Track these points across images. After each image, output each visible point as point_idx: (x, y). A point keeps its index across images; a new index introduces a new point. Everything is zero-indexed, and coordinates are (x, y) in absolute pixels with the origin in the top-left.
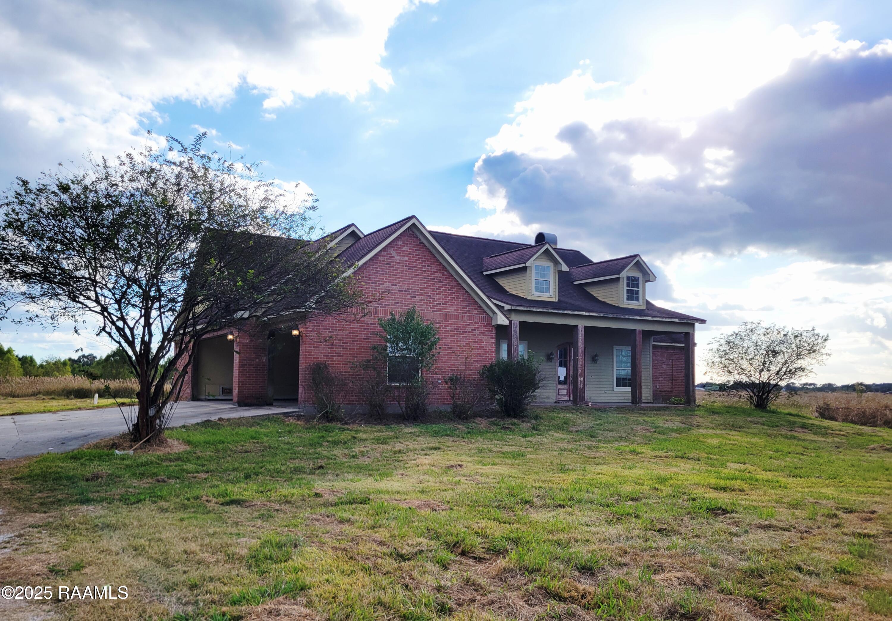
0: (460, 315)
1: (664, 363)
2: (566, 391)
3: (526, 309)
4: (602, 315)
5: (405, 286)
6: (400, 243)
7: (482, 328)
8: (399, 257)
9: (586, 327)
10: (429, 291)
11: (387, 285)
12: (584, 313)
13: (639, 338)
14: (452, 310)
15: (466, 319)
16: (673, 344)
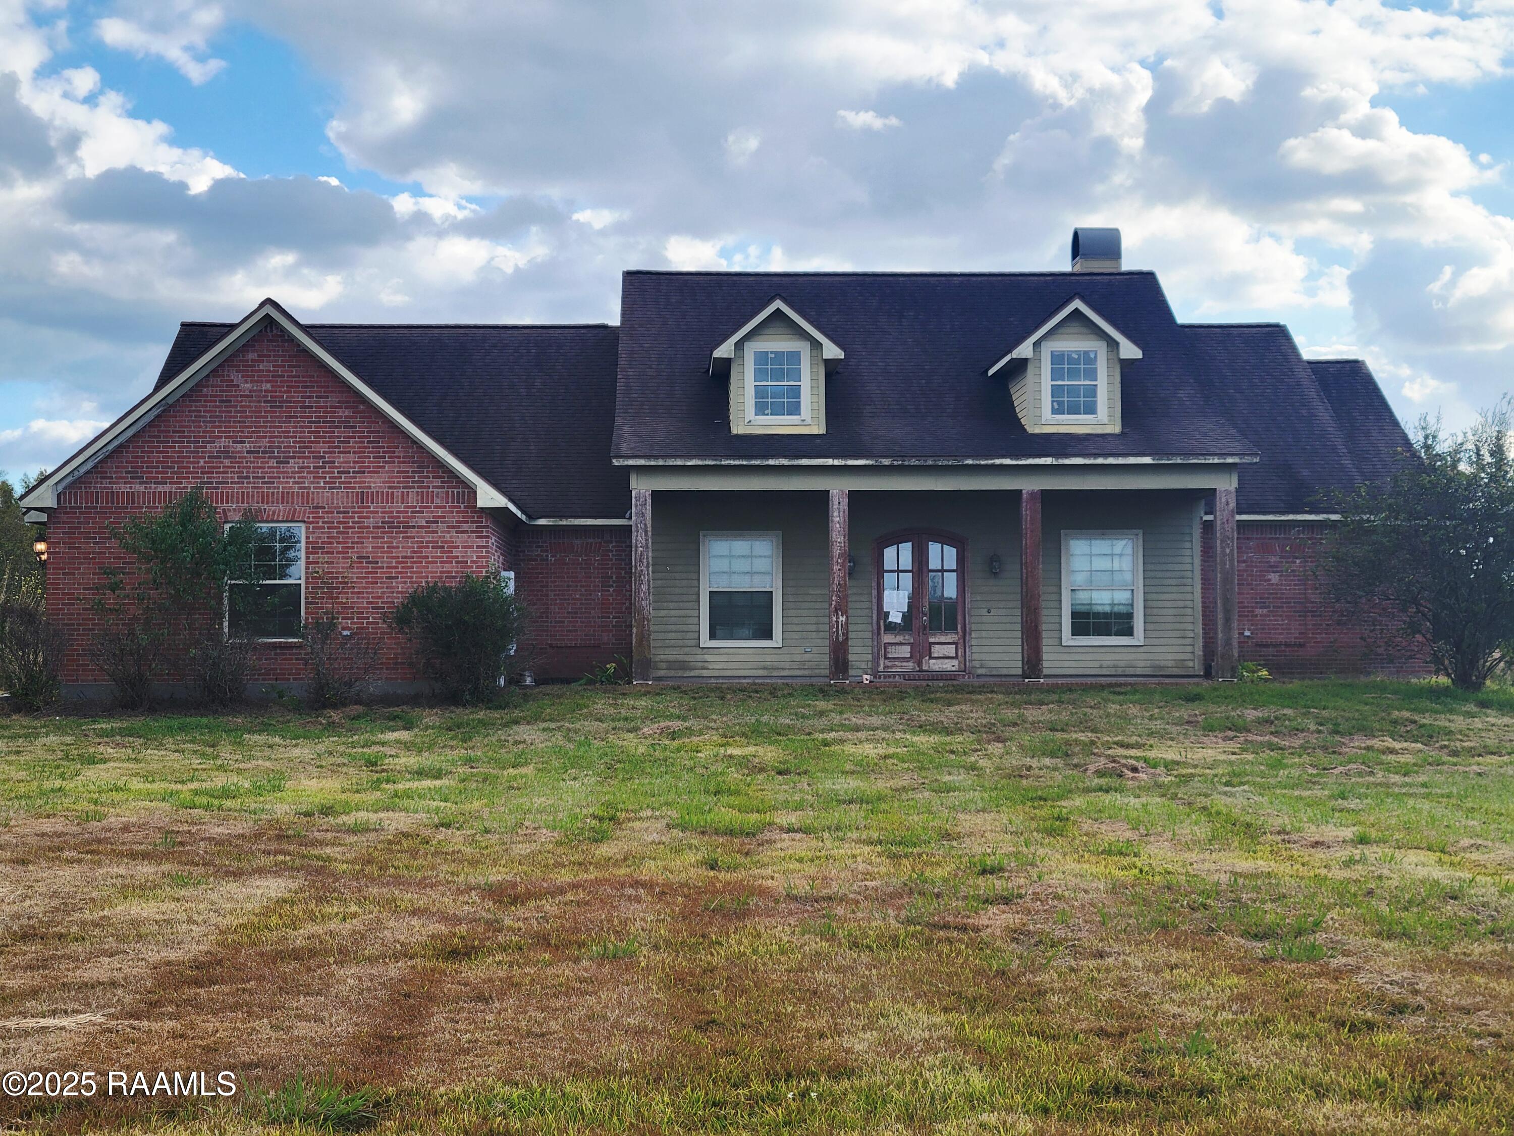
0: (398, 493)
1: (1273, 568)
2: (908, 648)
3: (653, 463)
4: (886, 462)
5: (265, 442)
6: (252, 356)
7: (454, 518)
8: (248, 386)
9: (853, 495)
10: (322, 448)
11: (223, 442)
12: (830, 462)
13: (1028, 513)
14: (376, 483)
15: (413, 500)
16: (1291, 517)
